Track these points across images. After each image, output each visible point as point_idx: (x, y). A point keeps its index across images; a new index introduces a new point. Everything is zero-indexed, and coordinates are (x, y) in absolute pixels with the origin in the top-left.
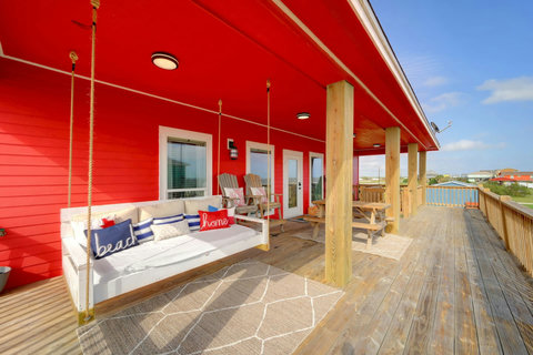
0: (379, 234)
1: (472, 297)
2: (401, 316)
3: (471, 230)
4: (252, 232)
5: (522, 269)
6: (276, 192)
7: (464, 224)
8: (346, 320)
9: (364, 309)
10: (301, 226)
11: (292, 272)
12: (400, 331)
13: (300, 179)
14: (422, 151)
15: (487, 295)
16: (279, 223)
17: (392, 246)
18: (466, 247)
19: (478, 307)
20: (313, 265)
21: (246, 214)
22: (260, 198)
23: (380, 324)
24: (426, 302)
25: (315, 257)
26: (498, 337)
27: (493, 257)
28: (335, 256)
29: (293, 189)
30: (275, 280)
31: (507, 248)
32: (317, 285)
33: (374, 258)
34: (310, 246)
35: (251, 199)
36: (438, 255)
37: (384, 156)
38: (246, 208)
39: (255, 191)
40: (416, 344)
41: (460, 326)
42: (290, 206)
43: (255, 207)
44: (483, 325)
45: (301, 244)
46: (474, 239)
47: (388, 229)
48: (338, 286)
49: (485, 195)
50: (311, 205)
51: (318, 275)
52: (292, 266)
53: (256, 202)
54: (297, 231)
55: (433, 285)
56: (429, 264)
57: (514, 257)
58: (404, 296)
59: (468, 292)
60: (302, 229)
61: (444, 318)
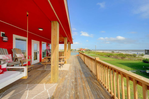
0: (63, 64)
1: (82, 74)
2: (72, 84)
3: (79, 60)
4: (19, 72)
5: (87, 66)
6: (28, 55)
7: (77, 59)
8: (59, 92)
9: (63, 87)
10: (39, 66)
11: (38, 83)
12: (72, 89)
13: (39, 50)
14: (70, 44)
15: (84, 73)
16: (30, 66)
17: (66, 67)
18: (79, 64)
19: (83, 76)
20: (46, 79)
21: (13, 66)
22: (21, 58)
23: (68, 89)
24: (76, 79)
25: (46, 75)
26: (87, 81)
27: (83, 65)
28: (54, 74)
29: (36, 54)
30: (31, 89)
31: (84, 63)
32: (49, 84)
33: (63, 71)
34: (44, 72)
35: (16, 59)
36: (75, 67)
37: (64, 44)
38: (13, 63)
39: (18, 56)
40: (76, 90)
41: (82, 82)
42: (34, 60)
43: (19, 62)
44: (85, 80)
45: (40, 72)
46: (80, 62)
47: (65, 63)
48: (55, 83)
49: (81, 53)
50: (42, 58)
51: (49, 81)
52: (38, 81)
53: (19, 60)
54: (38, 68)
55: (76, 74)
56: (74, 69)
57: (86, 65)
58: (71, 79)
59: (81, 74)
60: (40, 67)
61: (79, 81)
